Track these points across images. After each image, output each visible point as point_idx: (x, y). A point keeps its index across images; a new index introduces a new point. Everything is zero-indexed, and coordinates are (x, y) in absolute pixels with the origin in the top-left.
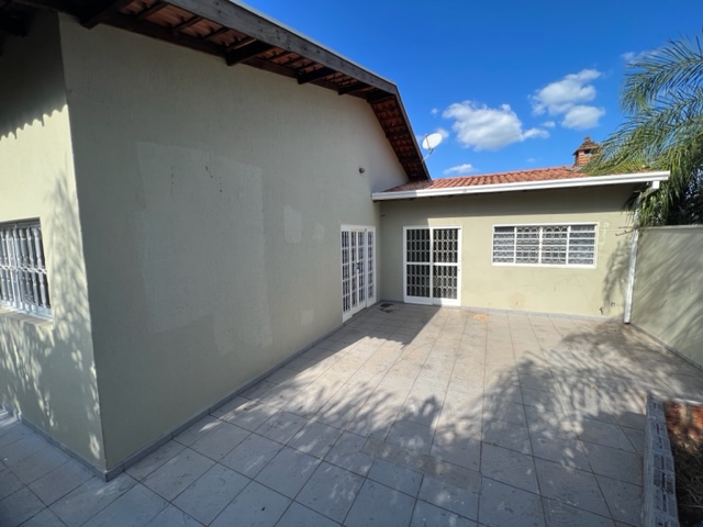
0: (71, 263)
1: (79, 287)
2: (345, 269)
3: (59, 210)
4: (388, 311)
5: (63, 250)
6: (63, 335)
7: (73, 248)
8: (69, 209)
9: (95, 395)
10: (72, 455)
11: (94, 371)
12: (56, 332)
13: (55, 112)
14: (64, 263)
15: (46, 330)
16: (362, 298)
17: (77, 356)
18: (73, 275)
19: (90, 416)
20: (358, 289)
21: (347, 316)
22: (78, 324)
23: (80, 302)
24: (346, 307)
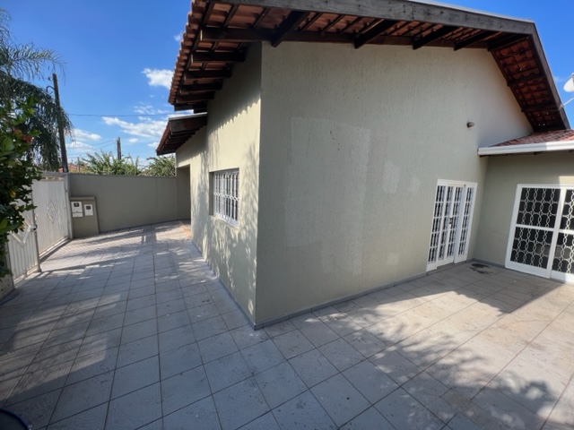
0: (251, 195)
1: (254, 211)
2: (437, 222)
3: (249, 164)
4: (481, 272)
5: (248, 188)
6: (243, 238)
7: (253, 187)
8: (254, 163)
9: (254, 276)
10: (239, 307)
11: (255, 262)
12: (239, 235)
13: (254, 104)
14: (248, 195)
15: (235, 232)
16: (450, 253)
17: (248, 251)
18: (252, 203)
19: (250, 287)
20: (447, 243)
21: (431, 266)
22: (250, 232)
23: (253, 219)
24: (432, 258)
